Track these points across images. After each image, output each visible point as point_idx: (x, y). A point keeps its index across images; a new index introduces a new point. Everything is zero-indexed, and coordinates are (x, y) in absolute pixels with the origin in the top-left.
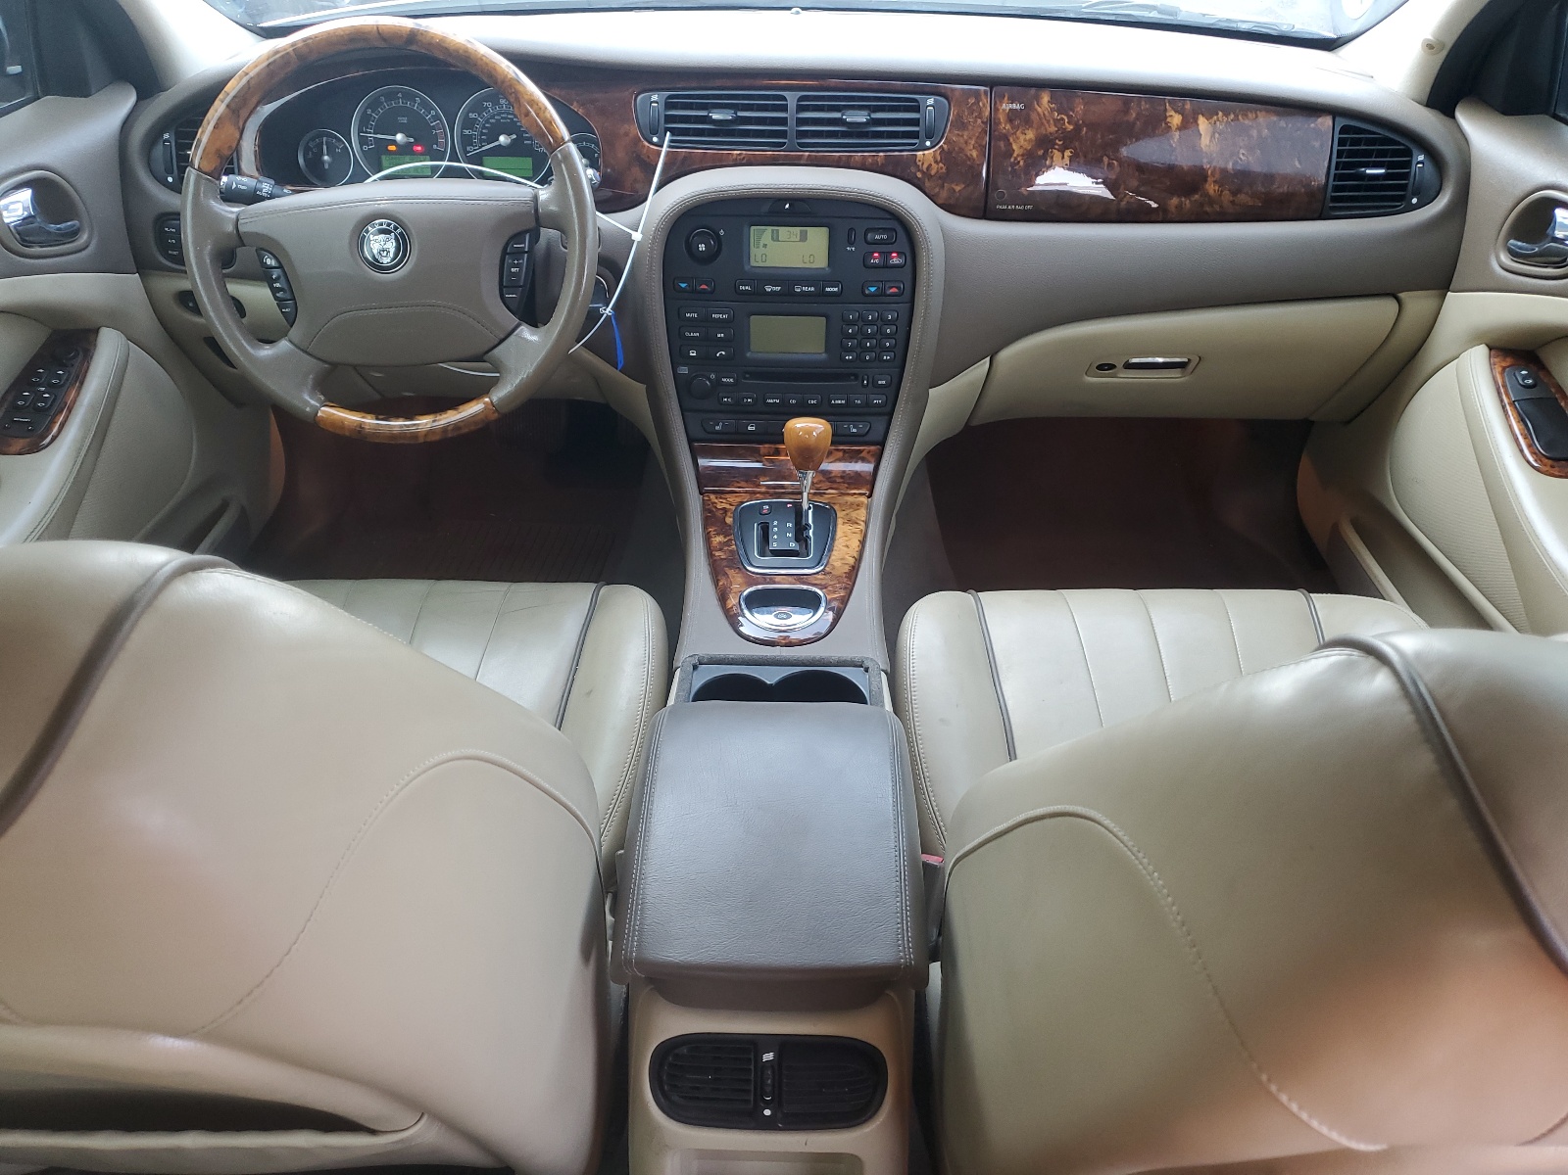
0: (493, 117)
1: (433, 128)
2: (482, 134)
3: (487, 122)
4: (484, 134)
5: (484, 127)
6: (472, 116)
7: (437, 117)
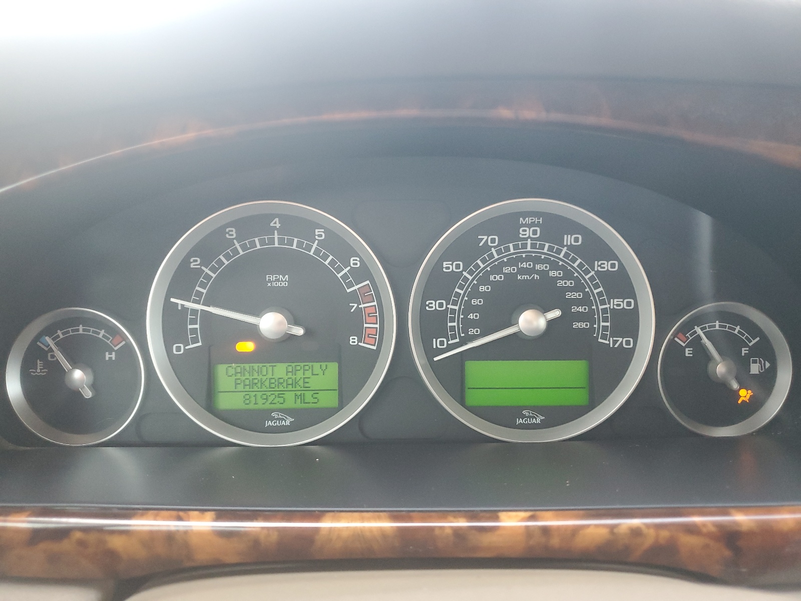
0: (497, 269)
1: (354, 297)
2: (469, 308)
3: (484, 280)
4: (475, 309)
5: (475, 293)
6: (449, 266)
7: (363, 273)
